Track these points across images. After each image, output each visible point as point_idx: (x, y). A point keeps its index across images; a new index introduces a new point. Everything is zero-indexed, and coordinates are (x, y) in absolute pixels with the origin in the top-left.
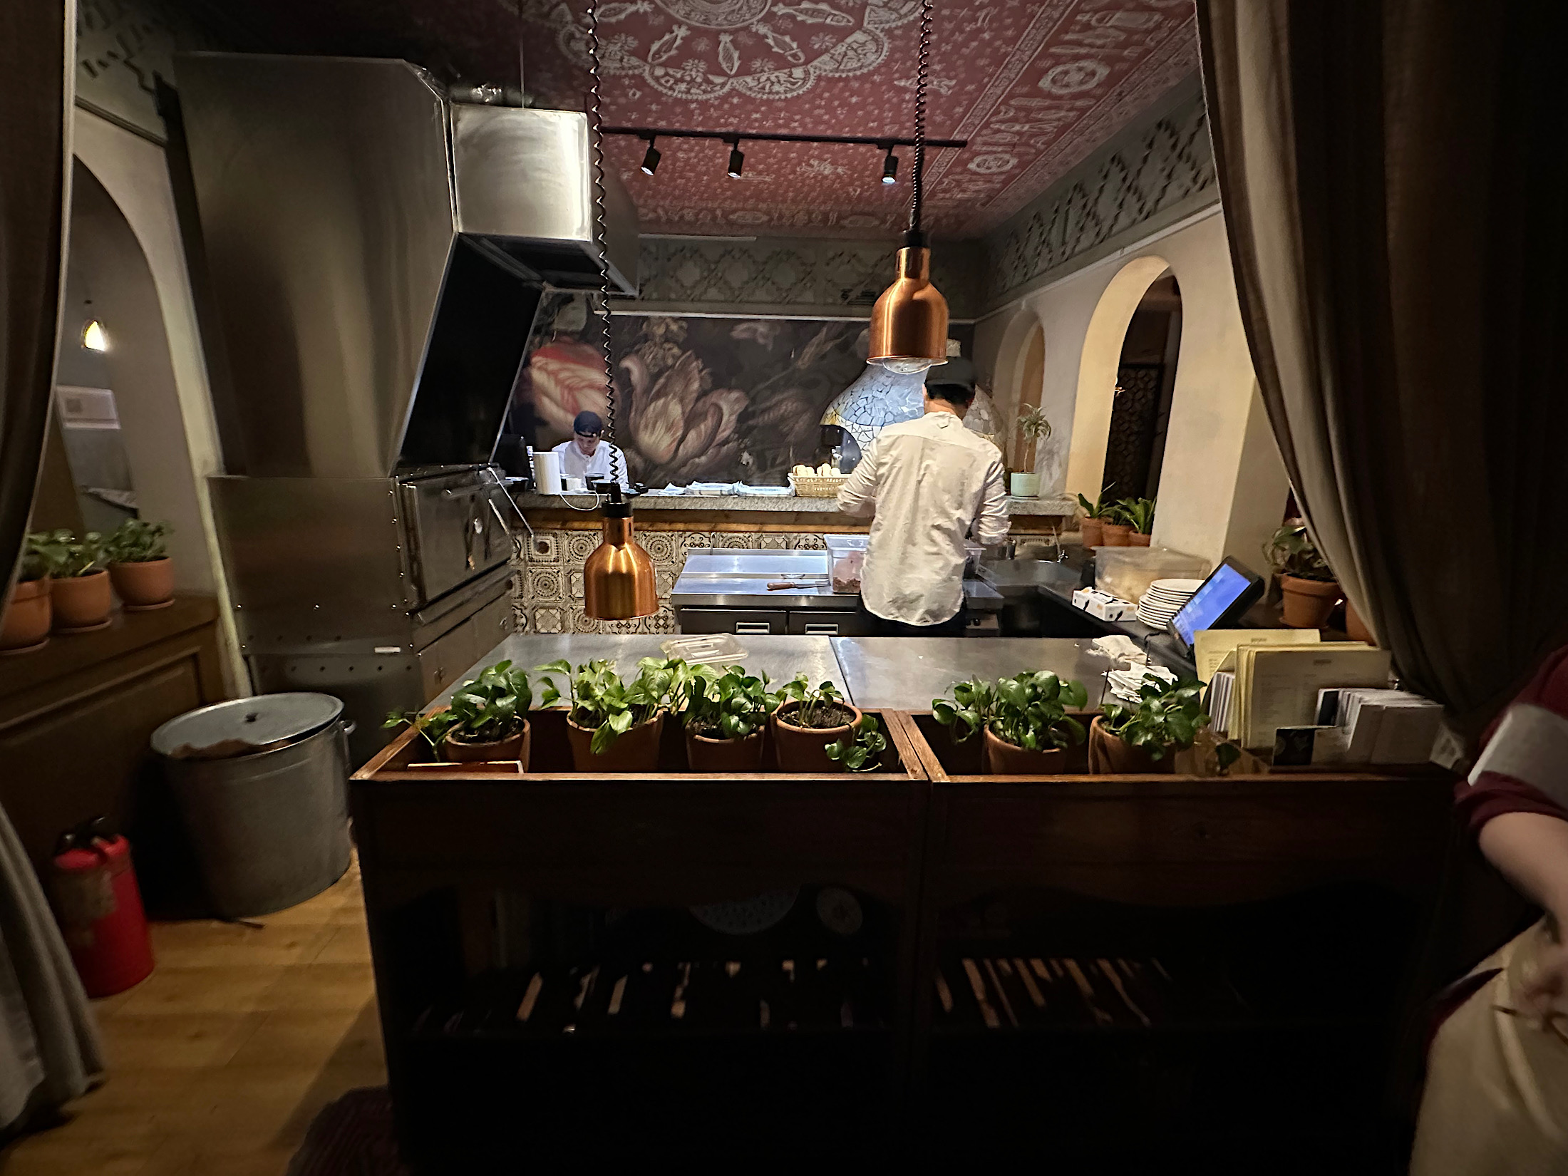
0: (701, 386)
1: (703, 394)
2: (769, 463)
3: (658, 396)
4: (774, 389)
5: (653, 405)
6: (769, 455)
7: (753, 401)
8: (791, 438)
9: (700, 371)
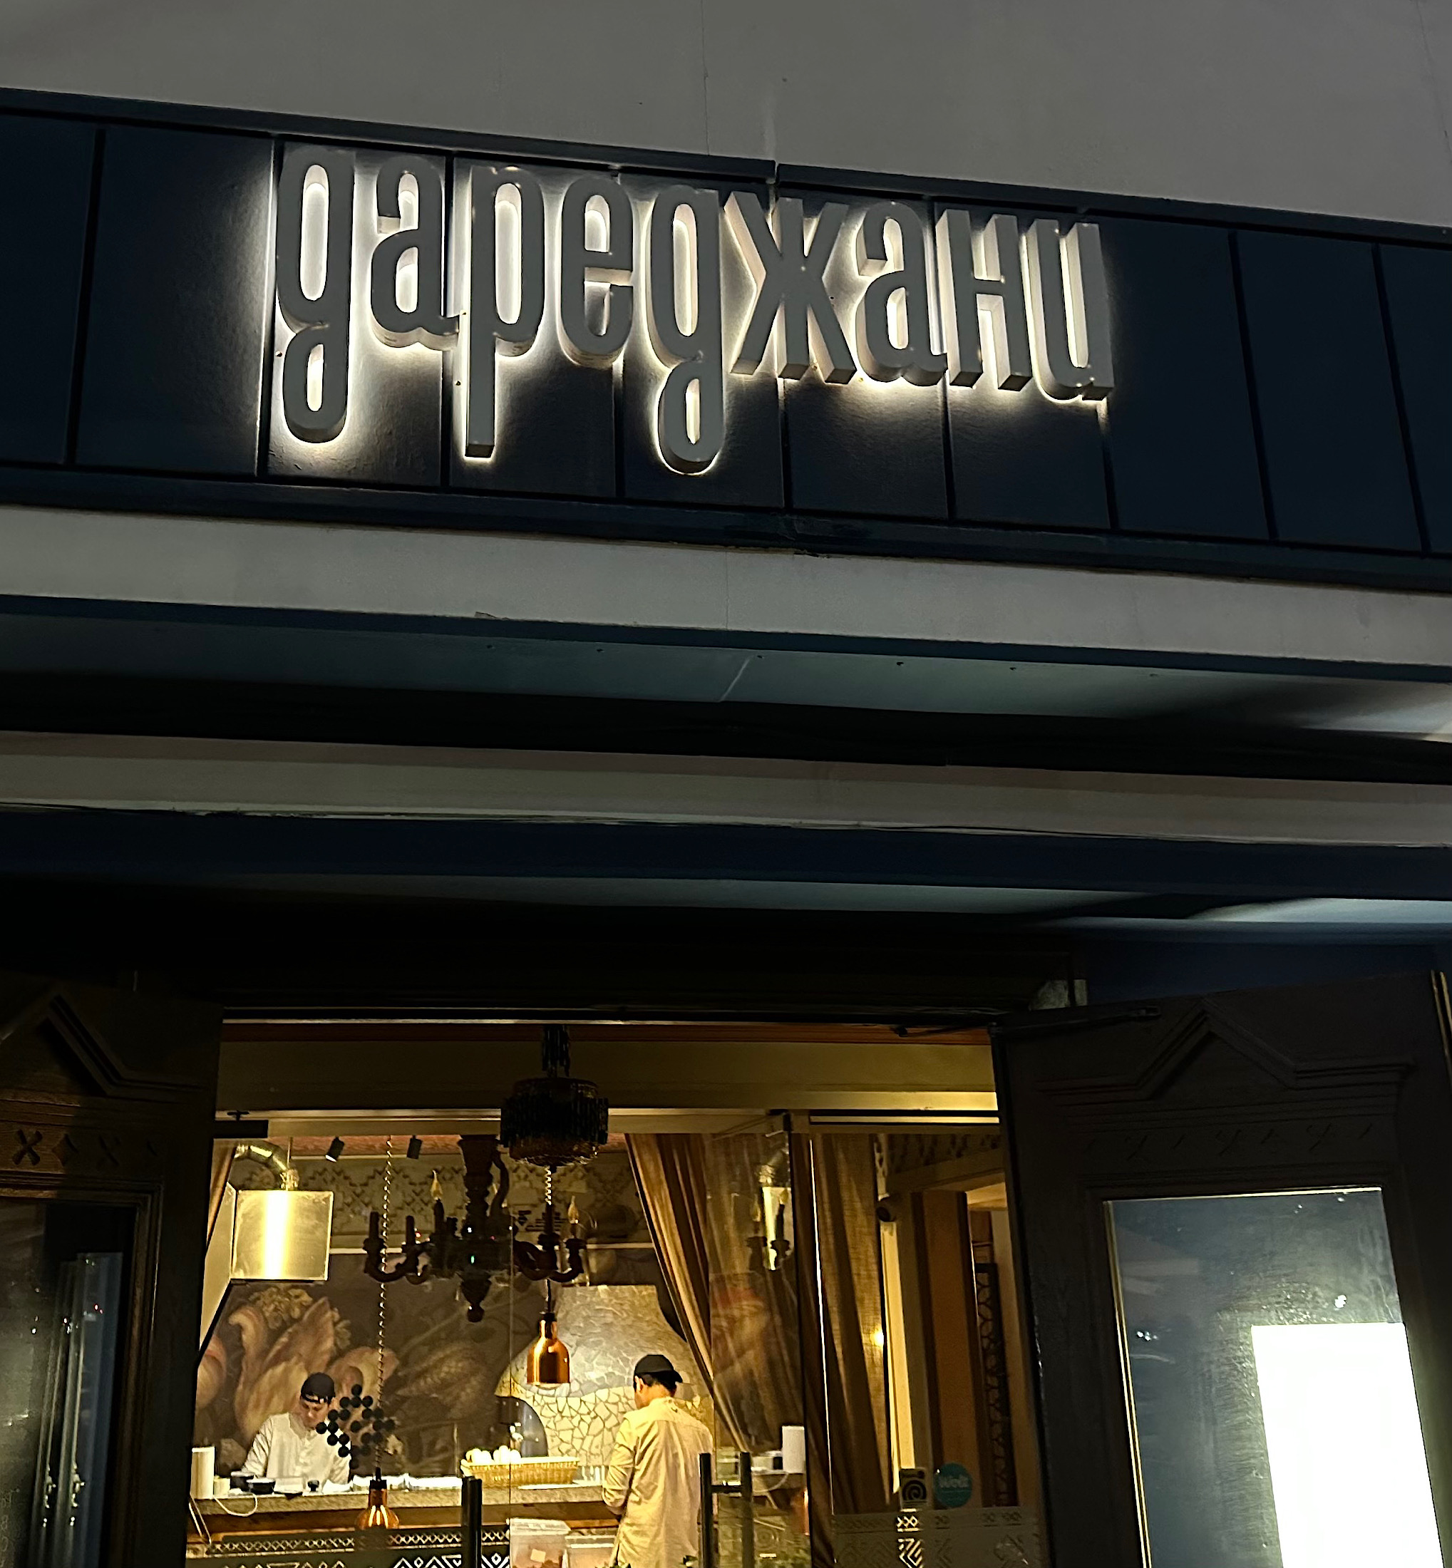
0: (335, 1344)
1: (339, 1354)
2: (425, 1448)
3: (276, 1361)
4: (434, 1344)
5: (270, 1372)
6: (426, 1438)
7: (405, 1362)
8: (455, 1413)
9: (335, 1324)
